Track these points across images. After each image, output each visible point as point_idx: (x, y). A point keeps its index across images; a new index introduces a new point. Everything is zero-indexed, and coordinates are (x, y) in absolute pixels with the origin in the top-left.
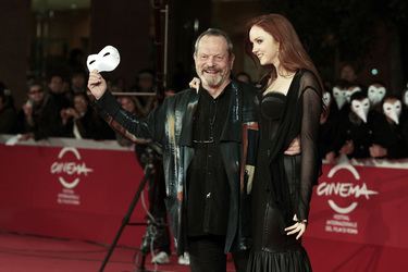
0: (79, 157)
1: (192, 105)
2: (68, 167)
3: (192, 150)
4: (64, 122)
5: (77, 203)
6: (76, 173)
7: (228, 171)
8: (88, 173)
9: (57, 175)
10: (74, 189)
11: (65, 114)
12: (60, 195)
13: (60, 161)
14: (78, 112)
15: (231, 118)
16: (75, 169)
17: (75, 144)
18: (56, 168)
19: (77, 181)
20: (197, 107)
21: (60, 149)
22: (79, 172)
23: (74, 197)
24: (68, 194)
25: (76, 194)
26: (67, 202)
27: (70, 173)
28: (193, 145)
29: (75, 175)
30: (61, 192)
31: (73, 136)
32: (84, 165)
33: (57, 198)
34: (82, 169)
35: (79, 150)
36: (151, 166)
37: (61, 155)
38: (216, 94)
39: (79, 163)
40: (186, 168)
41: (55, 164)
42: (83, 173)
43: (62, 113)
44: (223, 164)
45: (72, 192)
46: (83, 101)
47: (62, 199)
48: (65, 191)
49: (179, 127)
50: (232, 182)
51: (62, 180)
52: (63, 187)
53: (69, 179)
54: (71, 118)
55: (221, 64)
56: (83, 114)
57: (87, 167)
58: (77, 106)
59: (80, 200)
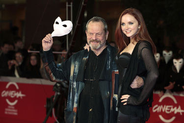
0: (17, 87)
1: (85, 59)
2: (11, 94)
3: (83, 84)
4: (10, 67)
5: (16, 114)
6: (16, 97)
7: (103, 97)
8: (23, 97)
9: (5, 98)
10: (15, 106)
11: (10, 63)
12: (6, 109)
13: (7, 90)
14: (18, 62)
15: (106, 67)
16: (15, 94)
17: (16, 80)
18: (5, 94)
19: (16, 102)
20: (88, 60)
21: (7, 83)
22: (18, 96)
23: (14, 110)
24: (11, 109)
25: (15, 109)
26: (10, 113)
27: (12, 97)
28: (84, 81)
29: (15, 98)
30: (7, 108)
31: (15, 76)
32: (20, 92)
33: (4, 111)
34: (19, 95)
35: (18, 84)
36: (59, 93)
37: (7, 87)
38: (98, 53)
39: (17, 91)
40: (79, 94)
41: (4, 92)
42: (19, 97)
43: (9, 62)
44: (100, 93)
45: (13, 107)
46: (21, 56)
47: (8, 111)
48: (9, 107)
49: (77, 71)
50: (105, 104)
51: (8, 101)
52: (8, 105)
53: (12, 100)
54: (13, 66)
55: (100, 38)
56: (20, 63)
57: (22, 93)
58: (17, 59)
59: (18, 112)
